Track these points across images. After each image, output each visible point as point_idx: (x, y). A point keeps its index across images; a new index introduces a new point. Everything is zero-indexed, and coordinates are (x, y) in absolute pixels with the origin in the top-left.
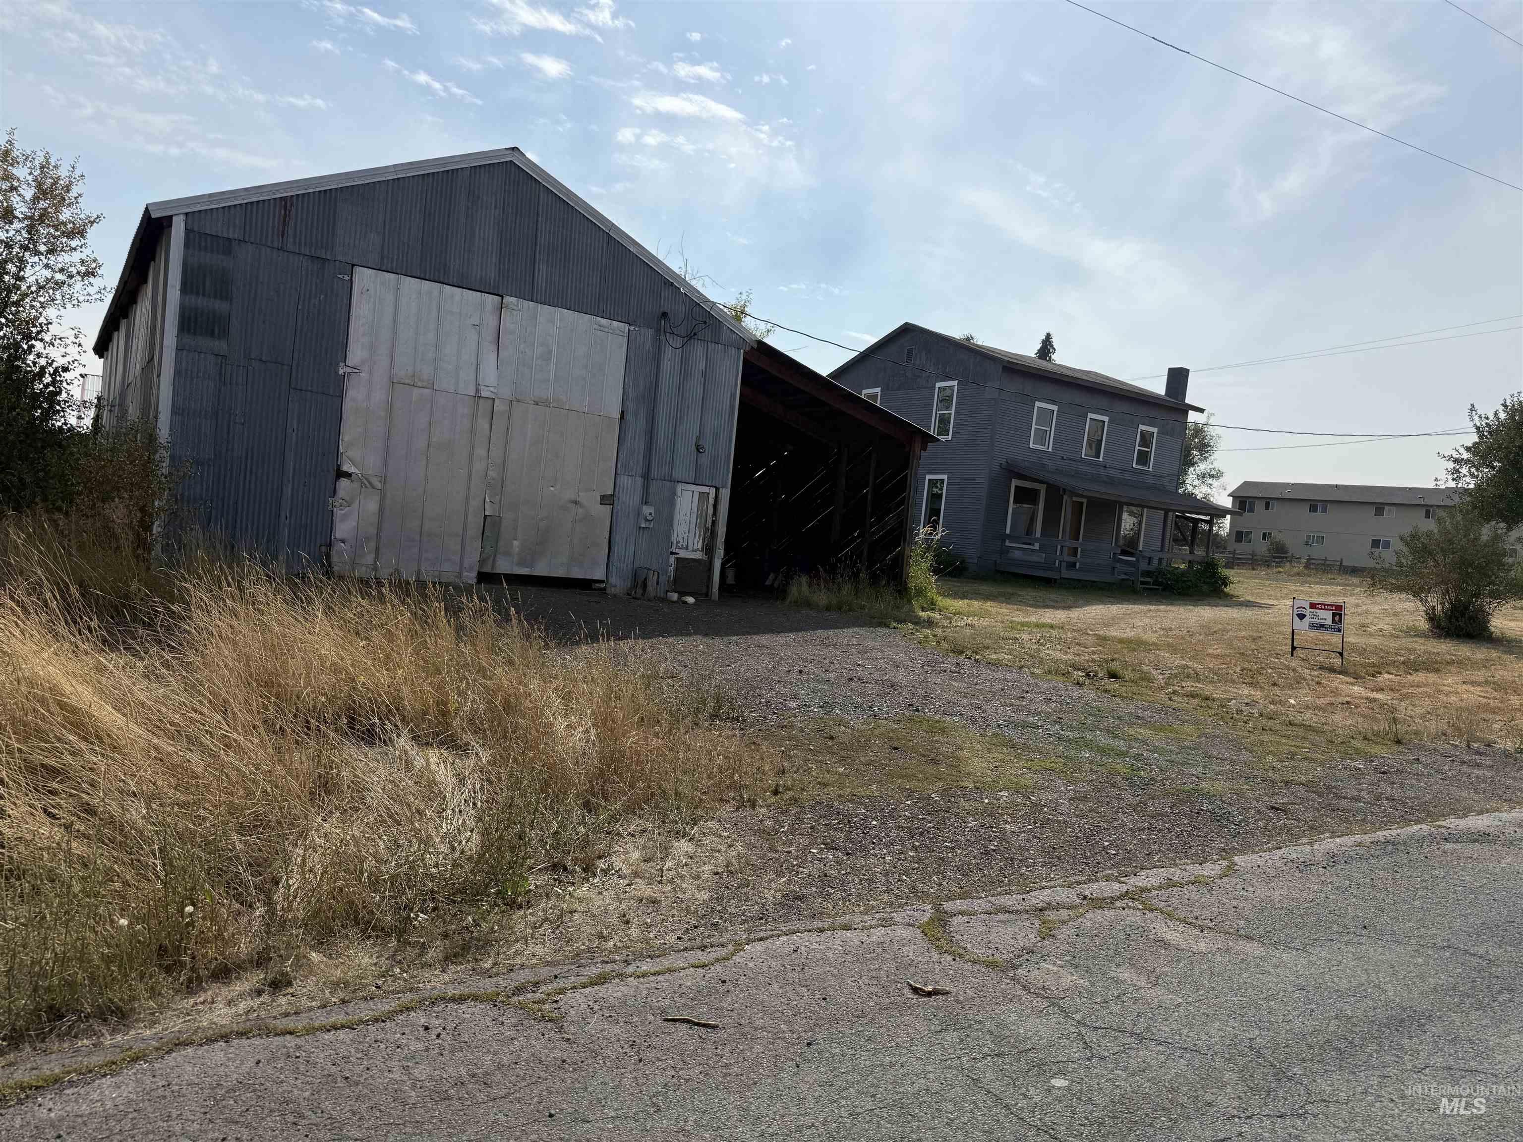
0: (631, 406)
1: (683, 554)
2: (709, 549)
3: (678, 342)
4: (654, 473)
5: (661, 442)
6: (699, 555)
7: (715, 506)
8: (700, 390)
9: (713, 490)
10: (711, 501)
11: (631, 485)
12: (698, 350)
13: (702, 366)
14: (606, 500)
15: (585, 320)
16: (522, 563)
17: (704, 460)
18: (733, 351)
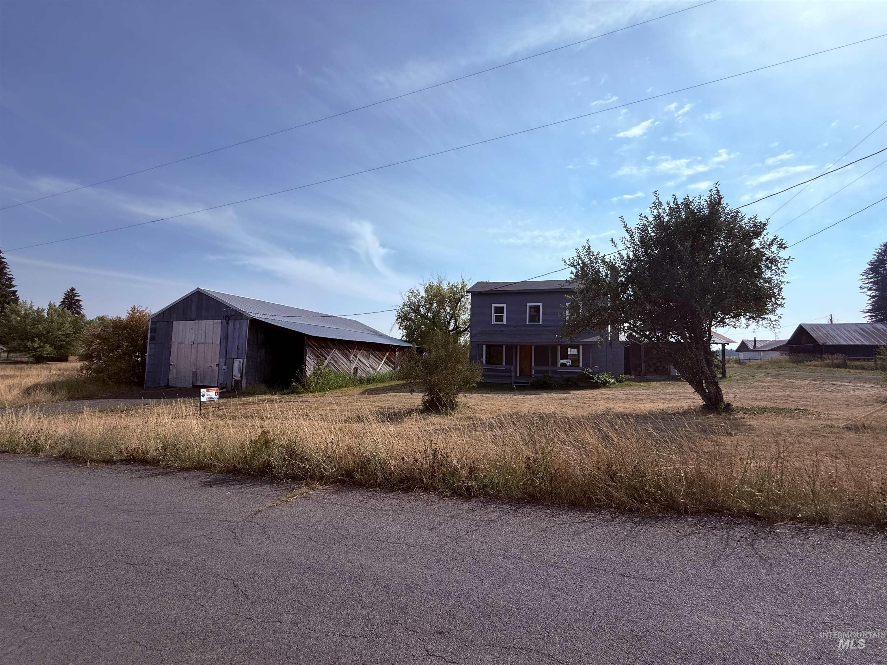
0: (222, 340)
1: (236, 378)
2: (241, 377)
3: (233, 321)
4: (227, 357)
5: (229, 348)
6: (239, 379)
7: (243, 364)
8: (238, 333)
9: (242, 360)
10: (242, 363)
11: (222, 361)
12: (237, 322)
13: (238, 326)
14: (217, 365)
15: (211, 322)
16: (202, 382)
17: (240, 351)
18: (246, 321)
